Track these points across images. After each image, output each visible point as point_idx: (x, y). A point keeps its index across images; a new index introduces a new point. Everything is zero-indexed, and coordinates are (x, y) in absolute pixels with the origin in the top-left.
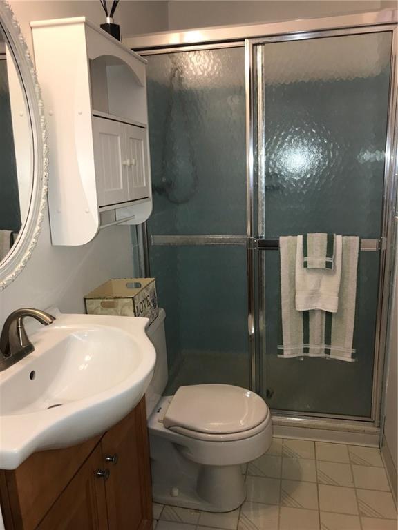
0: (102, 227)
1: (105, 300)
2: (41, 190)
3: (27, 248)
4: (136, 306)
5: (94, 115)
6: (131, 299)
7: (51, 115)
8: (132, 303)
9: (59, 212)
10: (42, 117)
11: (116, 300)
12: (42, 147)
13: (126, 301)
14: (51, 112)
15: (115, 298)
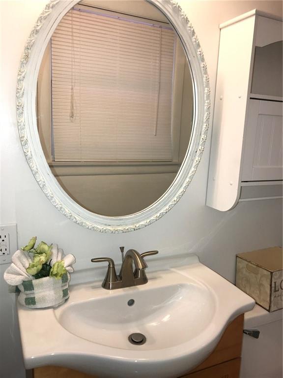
0: (240, 200)
1: (250, 264)
2: (193, 160)
3: (168, 203)
4: (273, 281)
5: (251, 98)
6: (270, 273)
7: (221, 99)
8: (270, 277)
9: (214, 180)
10: (207, 102)
11: (258, 268)
12: (202, 126)
13: (265, 272)
14: (221, 97)
15: (257, 266)
